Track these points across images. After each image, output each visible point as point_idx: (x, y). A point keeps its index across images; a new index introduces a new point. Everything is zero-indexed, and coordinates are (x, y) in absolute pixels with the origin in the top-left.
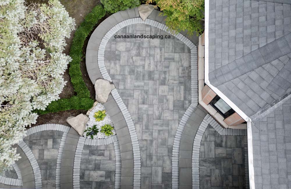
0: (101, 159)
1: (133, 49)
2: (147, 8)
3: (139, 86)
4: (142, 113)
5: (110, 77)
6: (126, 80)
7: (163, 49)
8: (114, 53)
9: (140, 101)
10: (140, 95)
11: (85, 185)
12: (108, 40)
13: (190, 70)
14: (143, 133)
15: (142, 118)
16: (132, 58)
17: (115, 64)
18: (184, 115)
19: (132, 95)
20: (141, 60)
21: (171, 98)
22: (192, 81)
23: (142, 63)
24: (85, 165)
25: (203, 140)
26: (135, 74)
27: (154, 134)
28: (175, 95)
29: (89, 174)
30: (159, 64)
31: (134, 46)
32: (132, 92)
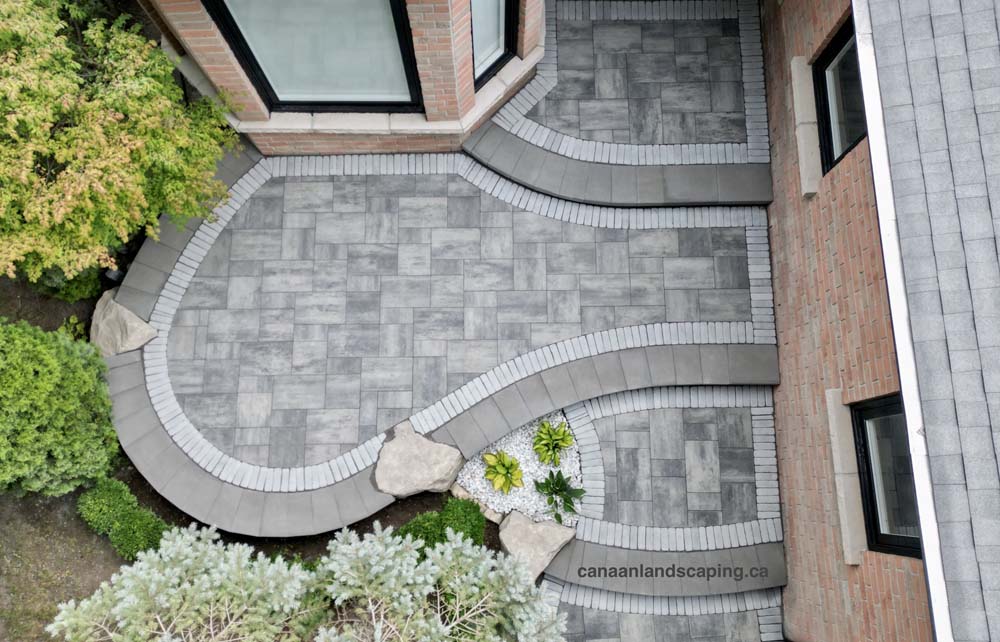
0: (647, 459)
1: (265, 366)
2: (108, 324)
3: (402, 341)
4: (492, 328)
5: (368, 443)
6: (380, 384)
7: (267, 265)
8: (276, 434)
9: (452, 333)
10: (433, 334)
11: (736, 506)
12: (226, 457)
13: (344, 179)
14: (559, 319)
15: (512, 324)
16: (298, 368)
17: (319, 426)
18: (495, 194)
19: (431, 362)
20: (306, 336)
21: (441, 237)
22: (383, 172)
23: (317, 333)
24: (669, 513)
25: (575, 132)
26: (359, 354)
27: (560, 287)
28: (430, 225)
29: (699, 494)
30: (323, 276)
31: (253, 363)
32: (422, 362)
